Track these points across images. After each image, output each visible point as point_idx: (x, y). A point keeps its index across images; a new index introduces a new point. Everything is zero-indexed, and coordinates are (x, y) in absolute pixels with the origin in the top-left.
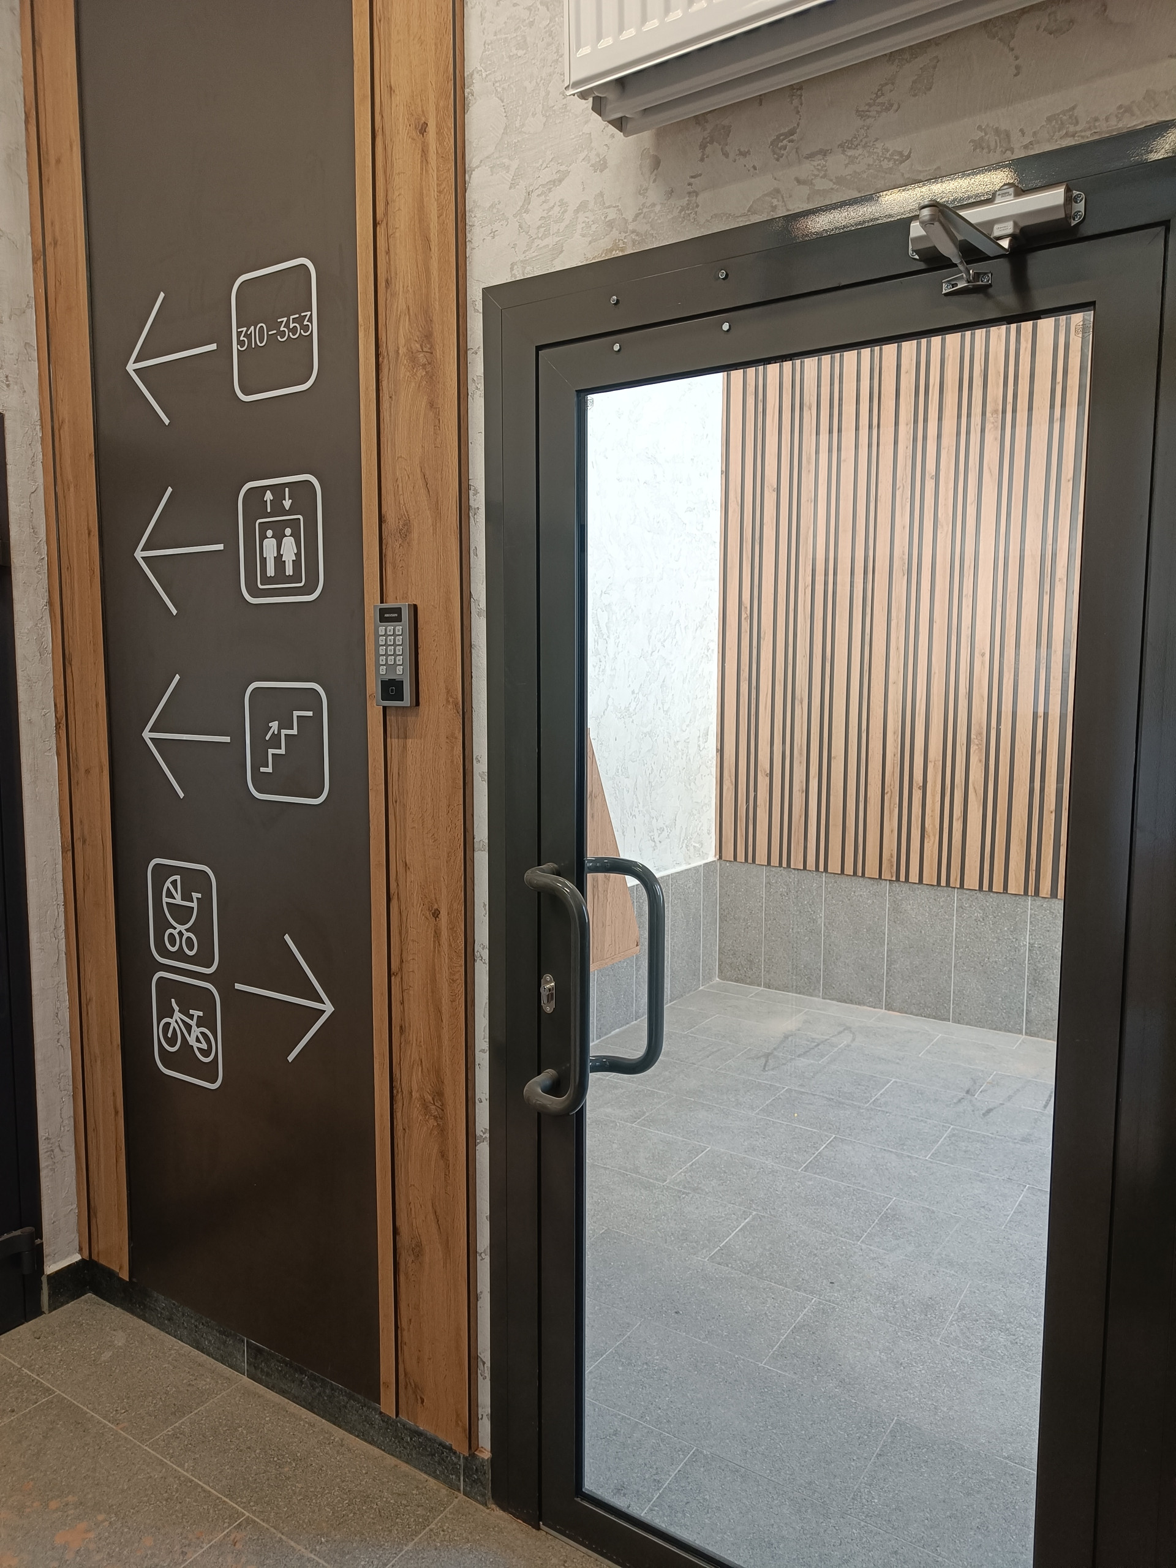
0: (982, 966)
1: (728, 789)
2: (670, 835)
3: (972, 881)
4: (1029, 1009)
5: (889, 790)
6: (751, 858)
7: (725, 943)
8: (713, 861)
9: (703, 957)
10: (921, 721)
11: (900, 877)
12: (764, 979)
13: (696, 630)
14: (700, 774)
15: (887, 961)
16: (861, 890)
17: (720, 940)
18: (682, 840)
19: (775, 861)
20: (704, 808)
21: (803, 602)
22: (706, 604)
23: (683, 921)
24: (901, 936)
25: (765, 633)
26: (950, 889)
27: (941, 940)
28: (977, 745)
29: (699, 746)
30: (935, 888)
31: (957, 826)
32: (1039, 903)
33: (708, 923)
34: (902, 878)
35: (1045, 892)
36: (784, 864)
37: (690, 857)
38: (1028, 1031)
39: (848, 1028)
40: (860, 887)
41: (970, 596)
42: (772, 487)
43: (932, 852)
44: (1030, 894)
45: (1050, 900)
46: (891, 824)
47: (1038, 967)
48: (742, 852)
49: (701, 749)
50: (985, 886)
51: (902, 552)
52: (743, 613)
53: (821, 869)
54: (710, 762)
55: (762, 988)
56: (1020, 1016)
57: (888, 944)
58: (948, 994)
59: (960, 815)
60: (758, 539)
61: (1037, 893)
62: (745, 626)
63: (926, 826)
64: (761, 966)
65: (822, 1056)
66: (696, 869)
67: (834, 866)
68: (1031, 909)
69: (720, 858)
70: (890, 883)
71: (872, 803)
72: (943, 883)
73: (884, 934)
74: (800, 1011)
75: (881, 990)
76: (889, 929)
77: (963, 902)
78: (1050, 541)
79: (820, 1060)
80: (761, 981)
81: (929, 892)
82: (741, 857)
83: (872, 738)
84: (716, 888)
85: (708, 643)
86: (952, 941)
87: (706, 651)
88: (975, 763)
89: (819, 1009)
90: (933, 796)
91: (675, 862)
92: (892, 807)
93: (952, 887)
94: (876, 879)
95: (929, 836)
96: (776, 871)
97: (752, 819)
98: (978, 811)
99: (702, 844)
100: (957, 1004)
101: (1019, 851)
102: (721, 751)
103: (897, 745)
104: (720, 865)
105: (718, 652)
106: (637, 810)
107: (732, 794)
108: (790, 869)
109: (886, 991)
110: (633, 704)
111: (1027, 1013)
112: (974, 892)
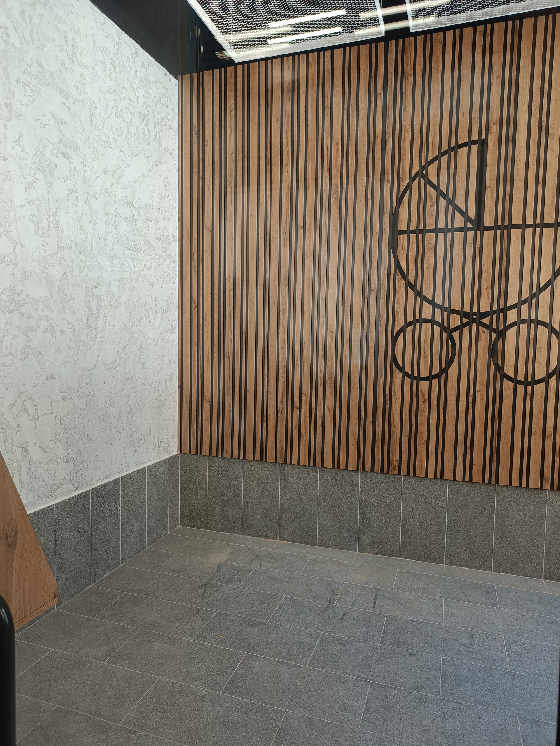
0: (335, 513)
1: (186, 410)
2: (147, 441)
3: (328, 463)
4: (360, 537)
5: (280, 410)
6: (199, 451)
7: (184, 504)
8: (176, 455)
9: (170, 514)
10: (297, 370)
11: (287, 461)
12: (208, 525)
13: (163, 314)
14: (167, 402)
15: (280, 511)
16: (265, 470)
17: (181, 502)
18: (155, 444)
19: (214, 453)
20: (170, 422)
21: (229, 299)
22: (169, 298)
23: (156, 495)
24: (288, 496)
25: (207, 317)
26: (315, 468)
27: (311, 498)
28: (330, 384)
29: (166, 385)
30: (307, 467)
31: (319, 431)
32: (364, 475)
33: (173, 493)
34: (288, 462)
35: (368, 469)
36: (220, 455)
37: (160, 454)
38: (360, 550)
39: (257, 556)
40: (264, 468)
41: (324, 299)
42: (209, 229)
43: (305, 446)
44: (360, 470)
45: (370, 473)
46: (282, 430)
47: (364, 512)
48: (194, 448)
49: (168, 386)
50: (335, 466)
51: (285, 271)
52: (193, 304)
53: (242, 457)
54: (174, 394)
55: (207, 530)
56: (356, 541)
57: (280, 501)
58: (315, 529)
59: (320, 424)
60: (201, 260)
61: (364, 469)
62: (195, 312)
63: (302, 431)
64: (206, 517)
65: (240, 582)
66: (165, 461)
67: (249, 455)
68: (361, 479)
69: (181, 452)
70: (281, 465)
71: (271, 417)
72: (312, 464)
73: (278, 495)
74: (228, 545)
75: (277, 529)
76: (281, 492)
77: (323, 476)
78: (367, 268)
79: (239, 585)
80: (206, 526)
81: (303, 469)
82: (193, 451)
83: (270, 380)
84: (179, 470)
85: (172, 322)
86: (317, 498)
87: (170, 326)
88: (329, 394)
89: (239, 543)
90: (305, 413)
91: (150, 458)
92: (282, 420)
93: (317, 467)
94: (274, 462)
95: (303, 437)
96: (215, 459)
97: (200, 428)
98: (331, 422)
99: (169, 445)
100: (320, 536)
101: (353, 445)
102: (181, 387)
103: (285, 384)
104: (181, 456)
105: (179, 327)
106: (121, 428)
107: (188, 413)
108: (223, 458)
109: (280, 529)
110: (118, 361)
111: (359, 539)
112: (329, 470)
